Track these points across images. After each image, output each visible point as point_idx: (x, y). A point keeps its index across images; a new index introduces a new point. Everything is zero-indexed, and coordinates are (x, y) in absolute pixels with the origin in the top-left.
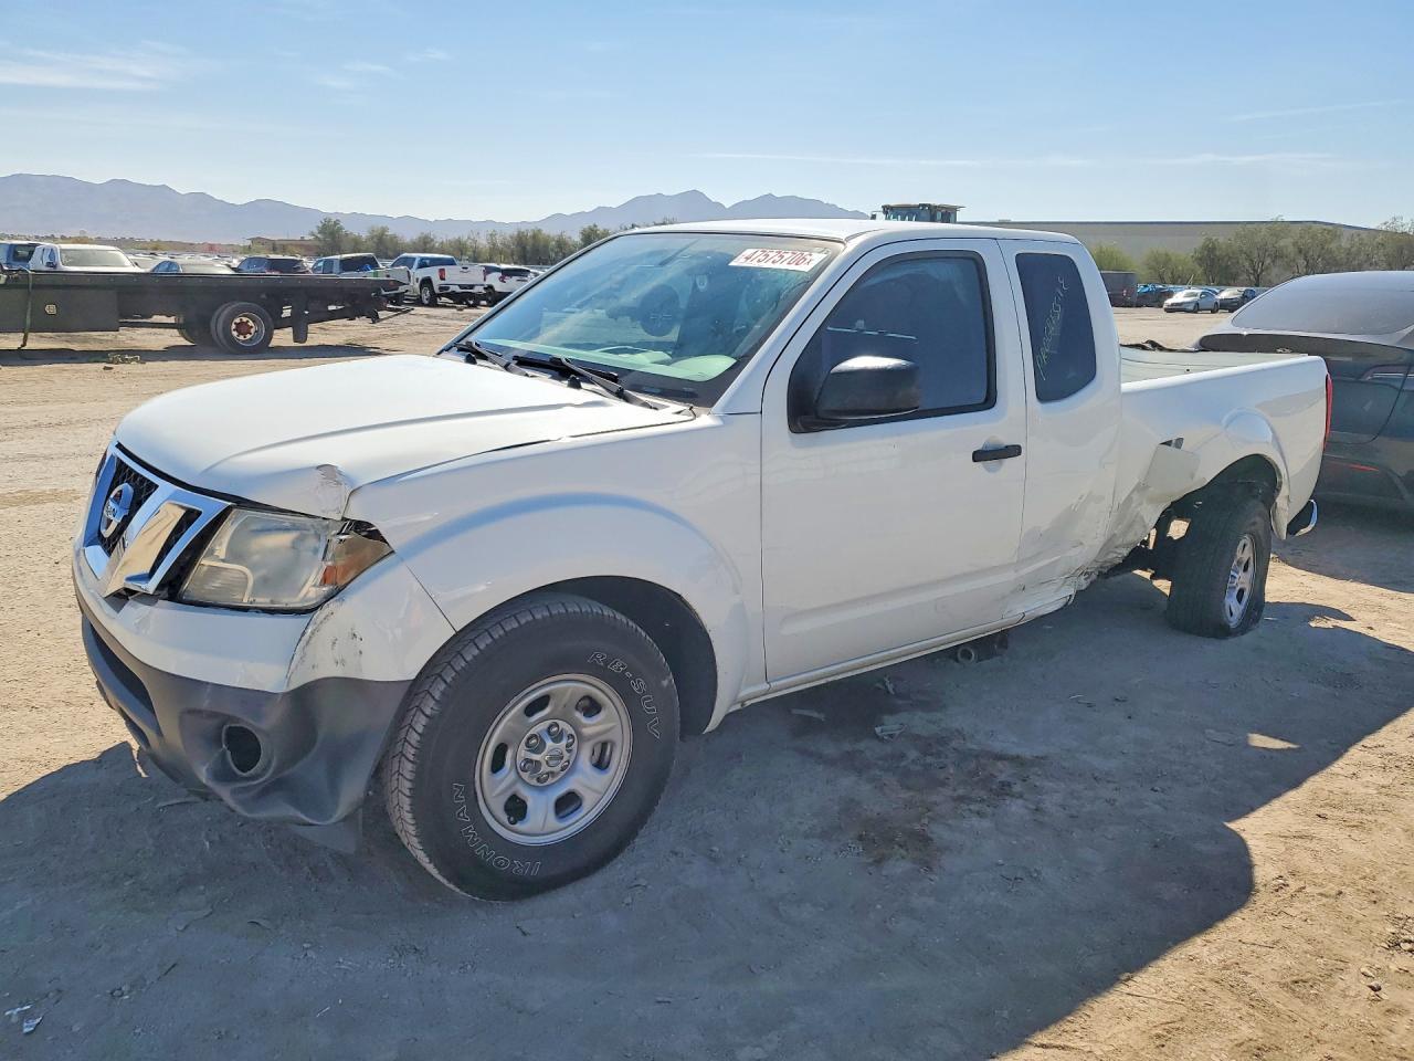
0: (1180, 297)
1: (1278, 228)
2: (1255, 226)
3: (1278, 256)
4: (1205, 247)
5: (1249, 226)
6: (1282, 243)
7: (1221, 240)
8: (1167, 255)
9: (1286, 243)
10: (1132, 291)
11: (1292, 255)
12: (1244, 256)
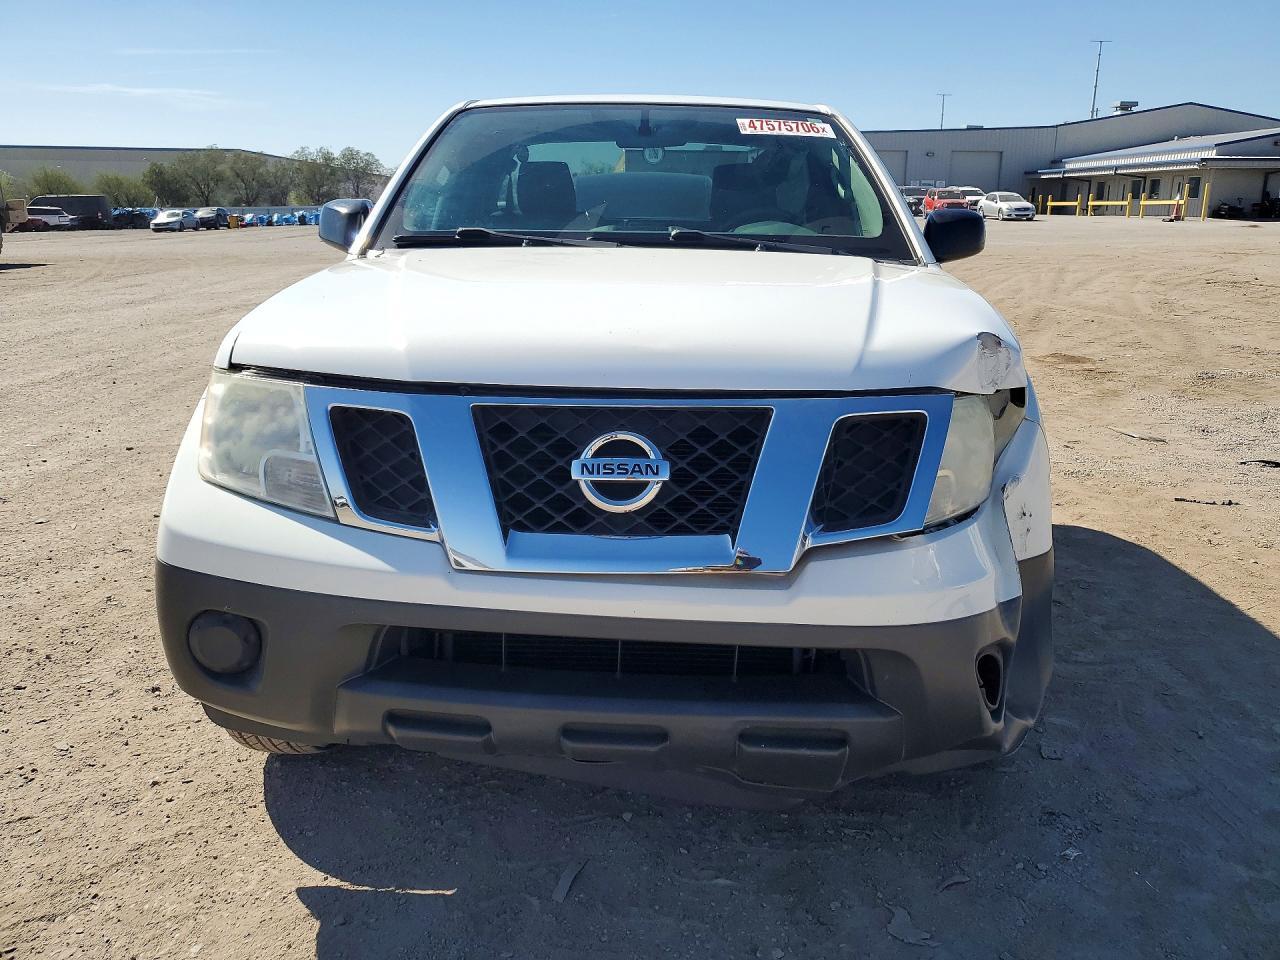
0: (163, 217)
1: (215, 155)
2: (194, 152)
3: (219, 179)
4: (152, 171)
5: (189, 152)
6: (219, 168)
7: (166, 164)
8: (117, 179)
9: (223, 168)
10: (106, 214)
11: (231, 178)
12: (190, 180)
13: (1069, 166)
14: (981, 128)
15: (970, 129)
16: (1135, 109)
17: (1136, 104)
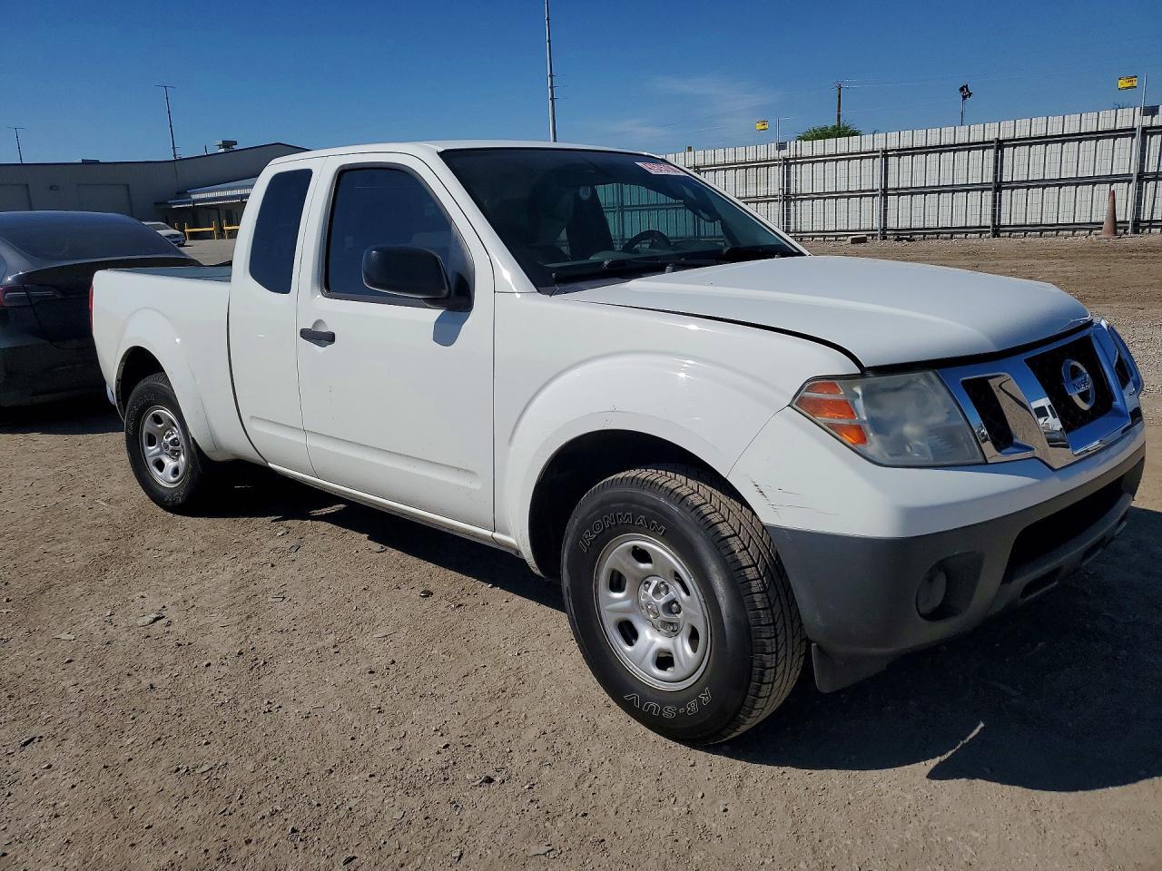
13: (195, 197)
14: (97, 162)
15: (85, 162)
16: (235, 147)
17: (235, 143)
